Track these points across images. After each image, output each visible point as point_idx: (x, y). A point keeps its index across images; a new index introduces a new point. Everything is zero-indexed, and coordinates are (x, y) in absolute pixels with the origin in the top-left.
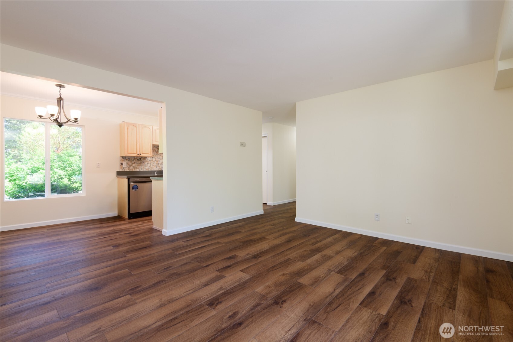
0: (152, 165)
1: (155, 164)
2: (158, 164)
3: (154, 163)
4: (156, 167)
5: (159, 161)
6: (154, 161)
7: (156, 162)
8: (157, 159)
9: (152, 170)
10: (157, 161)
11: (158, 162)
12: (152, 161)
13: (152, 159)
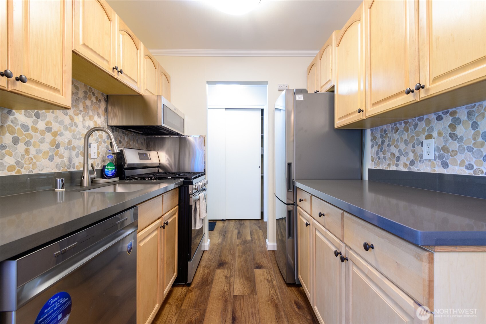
0: (33, 150)
1: (45, 147)
2: (58, 146)
3: (42, 141)
4: (51, 159)
5: (61, 134)
6: (42, 133)
7: (49, 137)
8: (55, 127)
9: (35, 172)
10: (55, 134)
11: (59, 139)
12: (36, 130)
13: (36, 123)
